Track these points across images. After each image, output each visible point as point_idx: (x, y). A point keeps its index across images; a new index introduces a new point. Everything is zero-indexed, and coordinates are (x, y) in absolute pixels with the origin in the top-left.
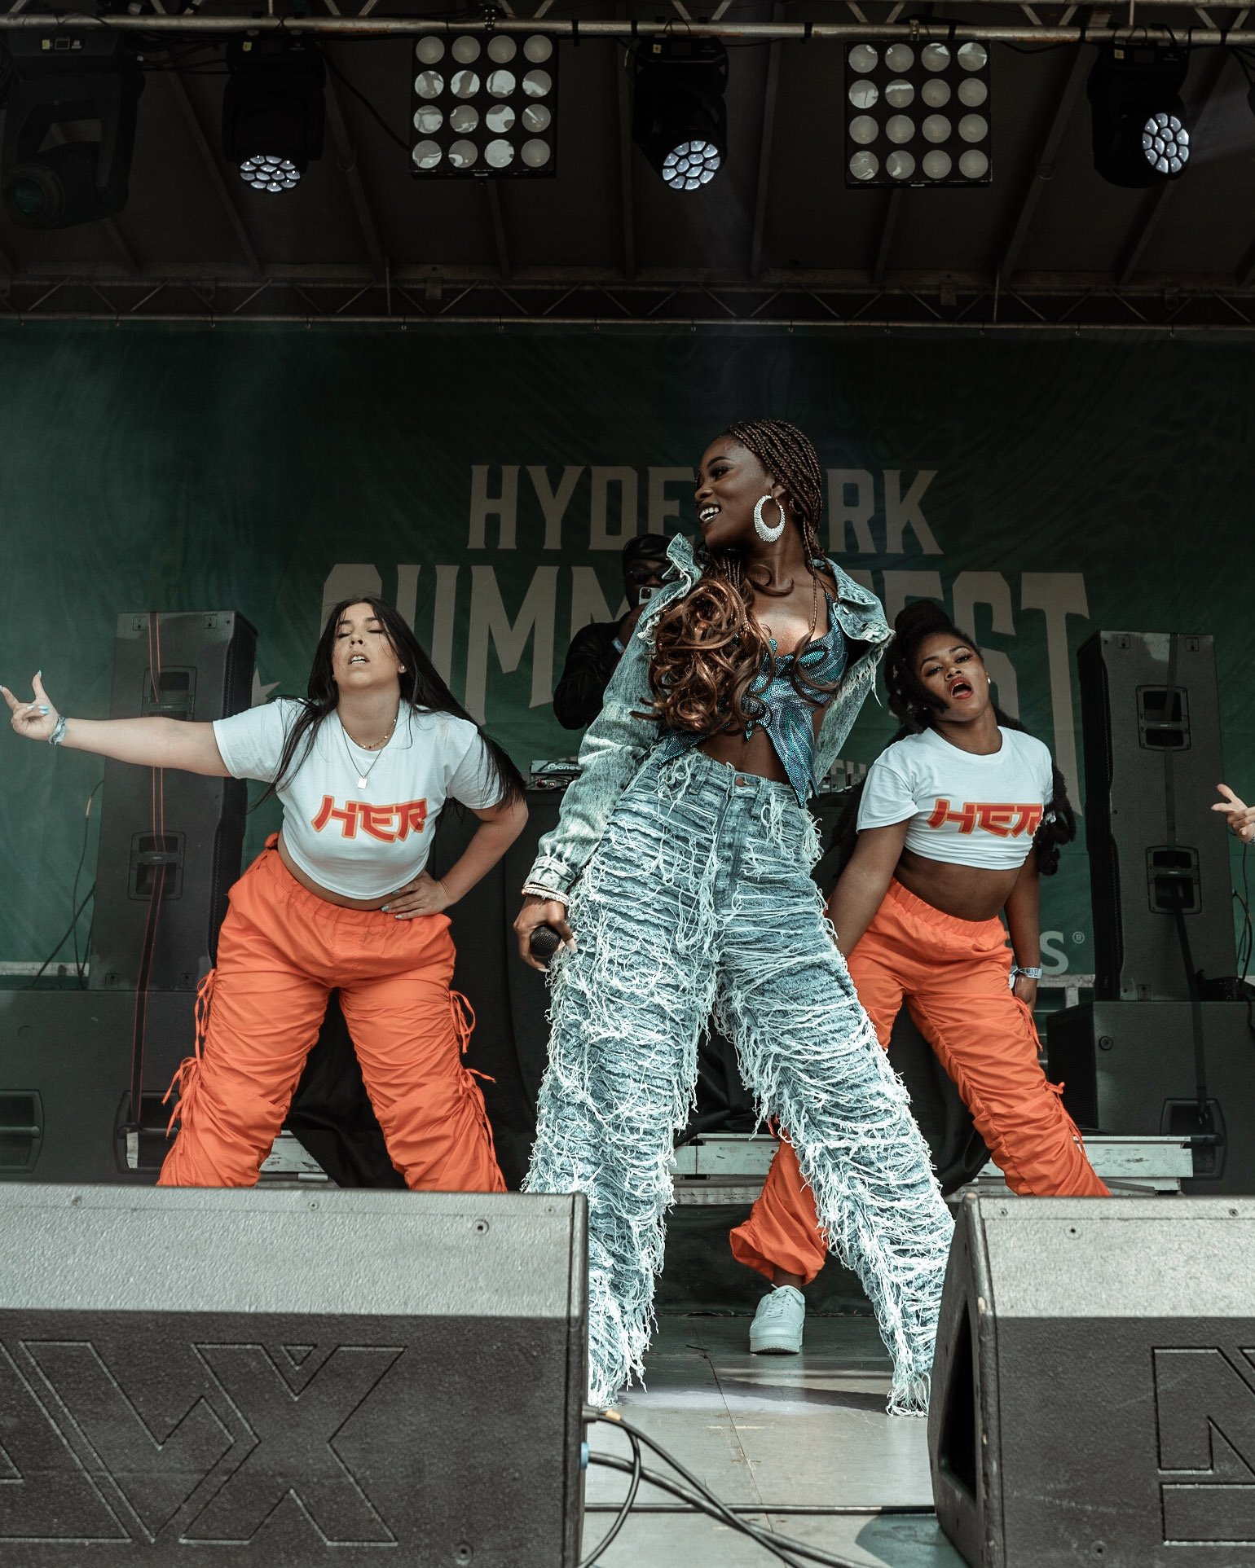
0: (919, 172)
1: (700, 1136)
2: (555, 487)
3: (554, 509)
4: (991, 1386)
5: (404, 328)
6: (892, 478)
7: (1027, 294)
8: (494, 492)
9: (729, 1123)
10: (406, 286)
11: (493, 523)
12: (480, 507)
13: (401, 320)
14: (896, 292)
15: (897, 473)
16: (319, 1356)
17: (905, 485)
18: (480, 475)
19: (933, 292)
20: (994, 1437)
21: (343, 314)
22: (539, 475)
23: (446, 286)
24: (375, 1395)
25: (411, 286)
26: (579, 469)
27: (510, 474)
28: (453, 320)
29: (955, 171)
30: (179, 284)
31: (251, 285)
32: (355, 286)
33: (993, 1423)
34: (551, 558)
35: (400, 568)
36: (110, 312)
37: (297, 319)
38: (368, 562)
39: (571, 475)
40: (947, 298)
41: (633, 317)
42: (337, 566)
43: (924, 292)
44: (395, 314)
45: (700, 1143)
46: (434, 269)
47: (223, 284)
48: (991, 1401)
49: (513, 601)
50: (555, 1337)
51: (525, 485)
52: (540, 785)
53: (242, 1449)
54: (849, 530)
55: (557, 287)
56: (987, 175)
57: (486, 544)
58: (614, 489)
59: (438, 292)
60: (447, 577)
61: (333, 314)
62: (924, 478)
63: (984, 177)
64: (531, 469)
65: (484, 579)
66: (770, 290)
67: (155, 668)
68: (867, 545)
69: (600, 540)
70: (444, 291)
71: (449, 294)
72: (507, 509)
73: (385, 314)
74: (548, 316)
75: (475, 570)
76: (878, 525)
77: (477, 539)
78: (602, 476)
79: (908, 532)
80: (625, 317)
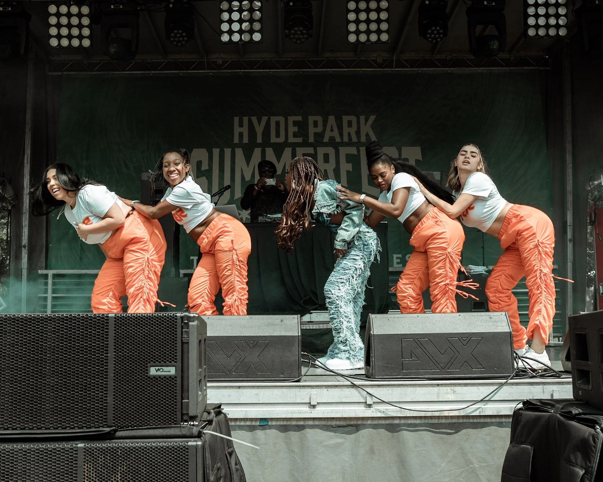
0: (368, 40)
1: (311, 311)
2: (259, 124)
3: (259, 130)
4: (373, 346)
5: (211, 74)
6: (362, 118)
7: (404, 58)
8: (241, 125)
9: (319, 308)
10: (211, 60)
11: (241, 135)
12: (237, 130)
13: (210, 71)
14: (364, 59)
15: (364, 117)
16: (255, 343)
17: (366, 120)
18: (236, 120)
19: (375, 59)
20: (373, 354)
21: (192, 70)
22: (254, 119)
23: (223, 60)
24: (265, 349)
25: (212, 60)
26: (267, 118)
27: (246, 119)
28: (226, 71)
29: (379, 39)
30: (140, 61)
31: (162, 60)
32: (195, 60)
33: (373, 352)
34: (259, 145)
35: (214, 150)
36: (120, 71)
37: (177, 72)
38: (204, 148)
39: (264, 119)
40: (379, 60)
41: (282, 69)
42: (194, 150)
43: (372, 58)
44: (208, 69)
45: (311, 313)
46: (220, 55)
47: (153, 61)
48: (373, 348)
49: (248, 159)
50: (296, 339)
51: (250, 123)
52: (266, 221)
53: (242, 359)
54: (349, 135)
55: (258, 59)
56: (388, 40)
57: (239, 141)
58: (278, 124)
59: (221, 62)
60: (228, 152)
61: (189, 70)
62: (372, 118)
63: (387, 41)
64: (252, 118)
65: (239, 152)
66: (324, 59)
67: (153, 188)
68: (355, 139)
69: (274, 139)
70: (223, 61)
71: (224, 62)
72: (245, 130)
73: (205, 69)
74: (256, 69)
75: (236, 149)
76: (358, 133)
77: (236, 140)
78: (274, 119)
79: (367, 135)
80: (279, 69)
